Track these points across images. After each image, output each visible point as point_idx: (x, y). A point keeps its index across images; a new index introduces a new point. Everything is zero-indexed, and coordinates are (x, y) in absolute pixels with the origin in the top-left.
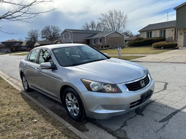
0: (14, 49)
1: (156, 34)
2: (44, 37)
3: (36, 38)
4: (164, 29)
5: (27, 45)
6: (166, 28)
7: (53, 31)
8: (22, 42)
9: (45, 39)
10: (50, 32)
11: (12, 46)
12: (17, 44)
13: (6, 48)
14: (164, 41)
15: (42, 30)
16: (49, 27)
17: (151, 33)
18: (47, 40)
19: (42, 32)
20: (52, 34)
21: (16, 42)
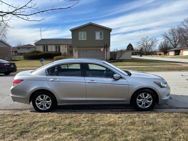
1: (52, 49)
4: (59, 45)
6: (60, 45)
14: (61, 55)
17: (47, 47)
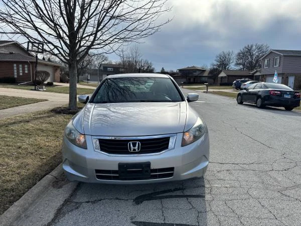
0: (192, 80)
2: (240, 64)
3: (227, 65)
5: (210, 75)
7: (257, 54)
8: (204, 71)
9: (241, 66)
10: (252, 56)
11: (190, 75)
12: (196, 74)
13: (182, 78)
15: (239, 51)
16: (252, 46)
18: (243, 69)
19: (239, 54)
20: (254, 57)
21: (196, 70)
